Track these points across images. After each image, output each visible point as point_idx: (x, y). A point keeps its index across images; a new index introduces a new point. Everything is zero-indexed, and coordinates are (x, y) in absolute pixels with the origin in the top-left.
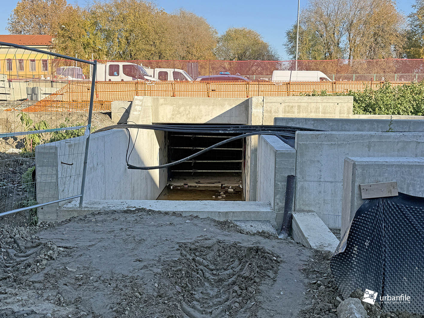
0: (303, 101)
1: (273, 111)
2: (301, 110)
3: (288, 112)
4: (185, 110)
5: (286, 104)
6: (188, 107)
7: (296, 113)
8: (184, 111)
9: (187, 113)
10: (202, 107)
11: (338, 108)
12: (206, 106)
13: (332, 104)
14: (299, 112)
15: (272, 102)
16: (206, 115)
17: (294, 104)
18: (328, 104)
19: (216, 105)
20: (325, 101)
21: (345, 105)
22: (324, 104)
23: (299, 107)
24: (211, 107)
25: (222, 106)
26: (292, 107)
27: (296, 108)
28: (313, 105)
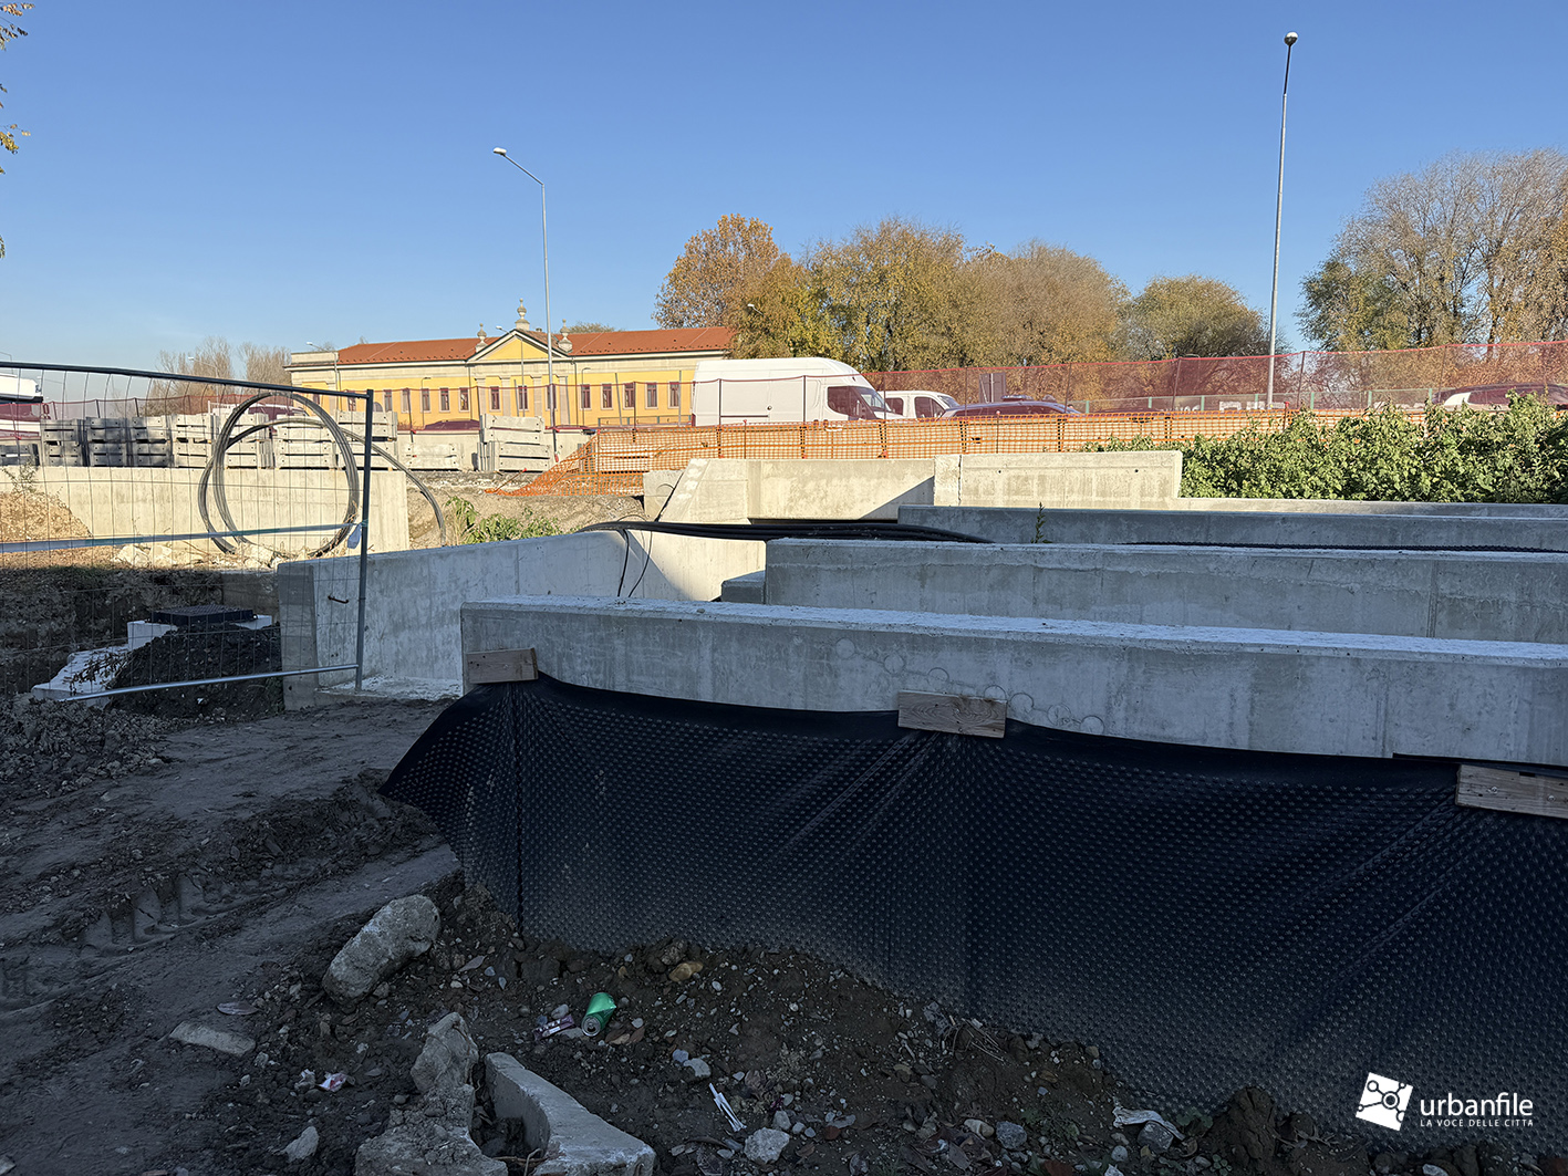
0: (1052, 464)
1: (981, 490)
2: (1048, 486)
3: (1017, 493)
4: (817, 489)
5: (1012, 473)
6: (824, 482)
7: (1035, 494)
8: (815, 490)
9: (822, 495)
10: (854, 481)
11: (1137, 481)
12: (864, 479)
13: (1123, 471)
14: (1042, 493)
15: (979, 469)
16: (862, 501)
17: (1029, 473)
18: (1112, 472)
19: (886, 477)
20: (1105, 463)
21: (1153, 473)
22: (1102, 472)
23: (1042, 479)
24: (874, 482)
25: (900, 477)
26: (1026, 479)
27: (1036, 481)
28: (1076, 474)
